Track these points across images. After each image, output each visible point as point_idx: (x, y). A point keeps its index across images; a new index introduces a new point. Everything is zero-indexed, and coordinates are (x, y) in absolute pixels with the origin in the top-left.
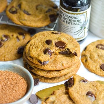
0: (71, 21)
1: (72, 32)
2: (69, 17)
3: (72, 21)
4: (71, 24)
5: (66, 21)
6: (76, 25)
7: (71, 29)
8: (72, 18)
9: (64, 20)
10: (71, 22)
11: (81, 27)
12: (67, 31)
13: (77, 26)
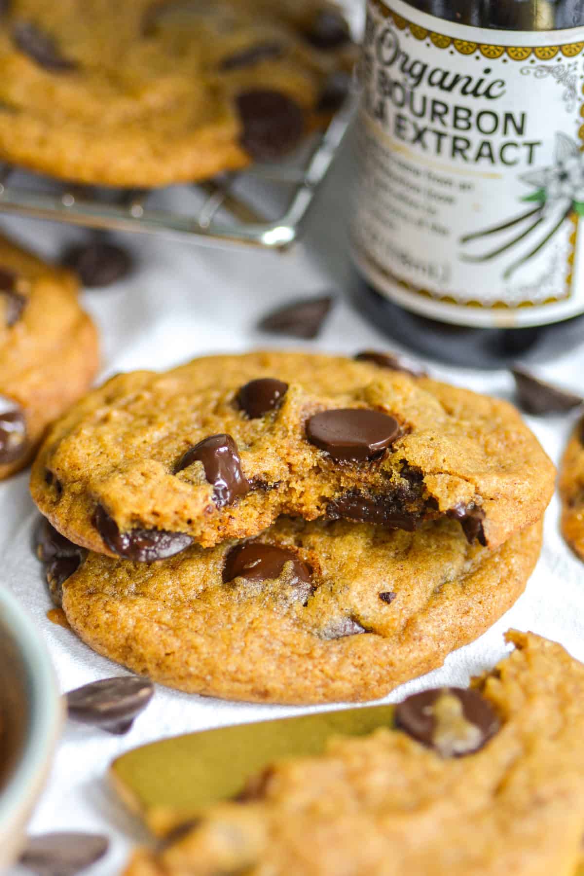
0: (434, 113)
1: (442, 231)
2: (419, 77)
3: (449, 118)
4: (439, 149)
5: (400, 117)
6: (484, 162)
7: (440, 198)
8: (441, 84)
9: (382, 105)
10: (437, 126)
11: (530, 190)
12: (405, 217)
13: (494, 176)
